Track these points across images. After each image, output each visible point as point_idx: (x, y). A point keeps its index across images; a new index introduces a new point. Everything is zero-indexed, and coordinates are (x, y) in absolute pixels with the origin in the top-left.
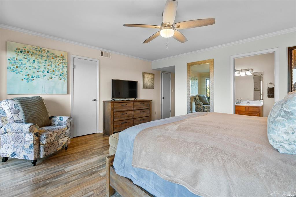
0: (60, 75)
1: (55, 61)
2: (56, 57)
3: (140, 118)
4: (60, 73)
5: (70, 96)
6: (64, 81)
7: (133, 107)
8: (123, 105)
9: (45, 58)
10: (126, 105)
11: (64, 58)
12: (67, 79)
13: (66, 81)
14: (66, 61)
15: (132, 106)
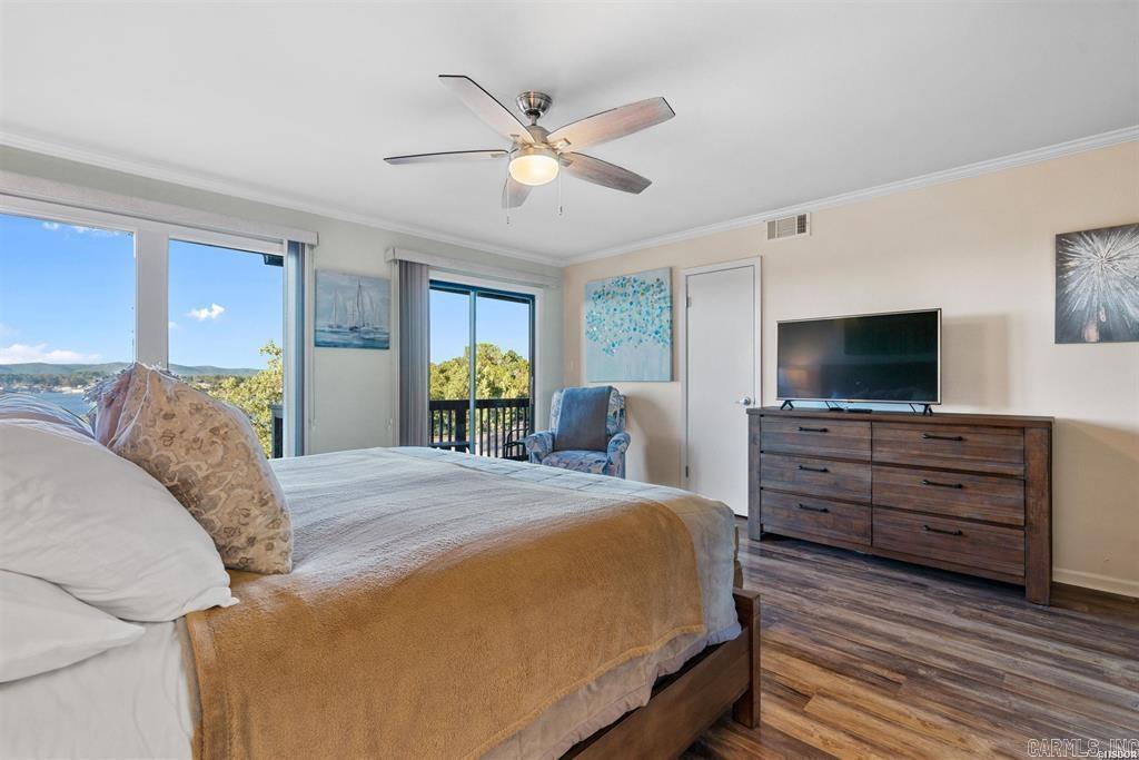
0: (657, 333)
1: (647, 299)
2: (647, 289)
3: (925, 518)
4: (654, 328)
5: (677, 387)
6: (664, 346)
7: (867, 446)
8: (806, 430)
9: (630, 299)
10: (825, 430)
11: (663, 287)
12: (669, 341)
13: (668, 346)
14: (668, 293)
15: (859, 441)
